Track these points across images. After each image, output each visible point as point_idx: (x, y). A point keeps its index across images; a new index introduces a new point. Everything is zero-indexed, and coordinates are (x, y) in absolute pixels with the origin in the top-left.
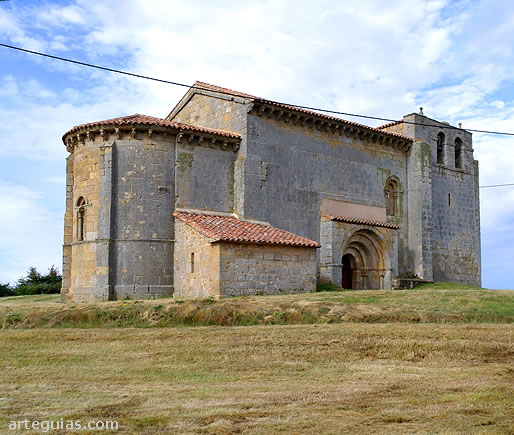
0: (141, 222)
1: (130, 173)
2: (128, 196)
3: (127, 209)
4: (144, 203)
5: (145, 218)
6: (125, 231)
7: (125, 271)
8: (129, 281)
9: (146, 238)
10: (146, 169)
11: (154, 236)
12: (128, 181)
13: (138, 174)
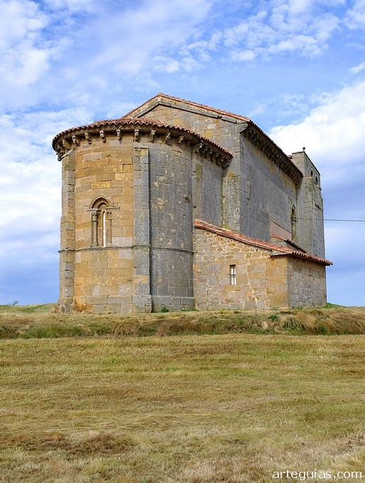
0: (173, 231)
1: (162, 178)
2: (161, 201)
3: (161, 215)
4: (175, 210)
5: (176, 227)
6: (160, 239)
7: (160, 281)
8: (164, 292)
9: (177, 248)
10: (175, 176)
11: (182, 246)
12: (160, 186)
13: (169, 181)
